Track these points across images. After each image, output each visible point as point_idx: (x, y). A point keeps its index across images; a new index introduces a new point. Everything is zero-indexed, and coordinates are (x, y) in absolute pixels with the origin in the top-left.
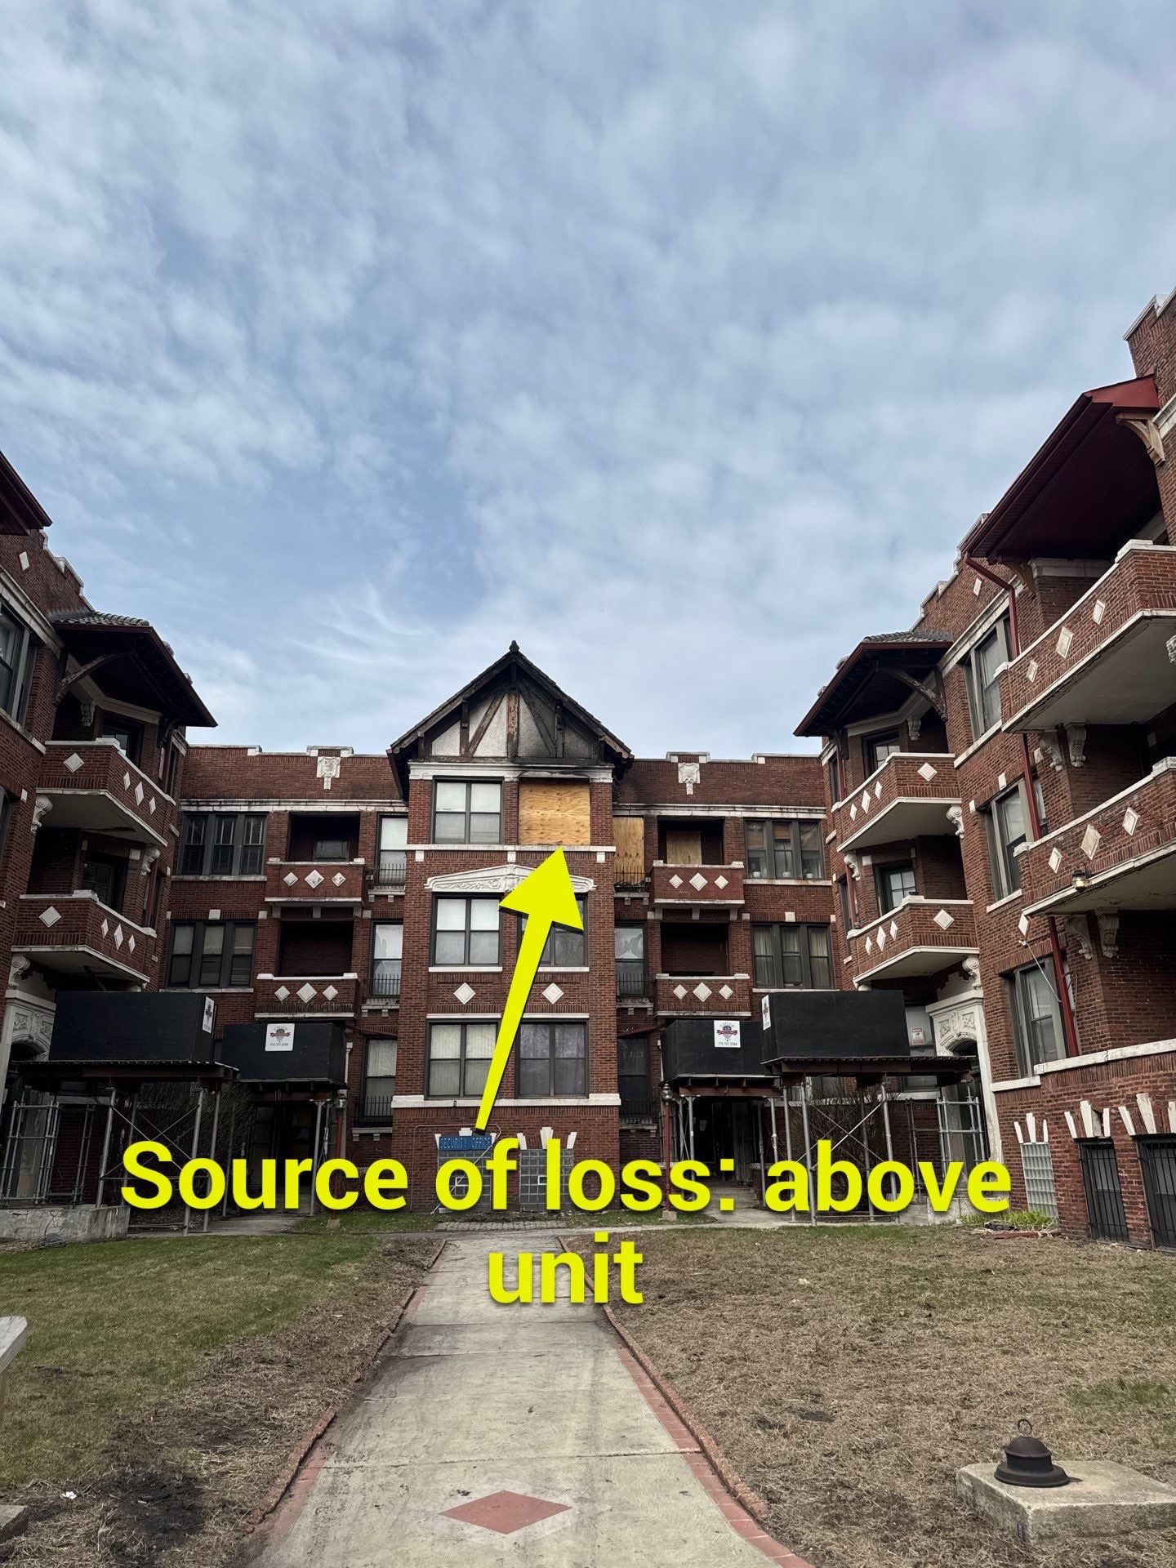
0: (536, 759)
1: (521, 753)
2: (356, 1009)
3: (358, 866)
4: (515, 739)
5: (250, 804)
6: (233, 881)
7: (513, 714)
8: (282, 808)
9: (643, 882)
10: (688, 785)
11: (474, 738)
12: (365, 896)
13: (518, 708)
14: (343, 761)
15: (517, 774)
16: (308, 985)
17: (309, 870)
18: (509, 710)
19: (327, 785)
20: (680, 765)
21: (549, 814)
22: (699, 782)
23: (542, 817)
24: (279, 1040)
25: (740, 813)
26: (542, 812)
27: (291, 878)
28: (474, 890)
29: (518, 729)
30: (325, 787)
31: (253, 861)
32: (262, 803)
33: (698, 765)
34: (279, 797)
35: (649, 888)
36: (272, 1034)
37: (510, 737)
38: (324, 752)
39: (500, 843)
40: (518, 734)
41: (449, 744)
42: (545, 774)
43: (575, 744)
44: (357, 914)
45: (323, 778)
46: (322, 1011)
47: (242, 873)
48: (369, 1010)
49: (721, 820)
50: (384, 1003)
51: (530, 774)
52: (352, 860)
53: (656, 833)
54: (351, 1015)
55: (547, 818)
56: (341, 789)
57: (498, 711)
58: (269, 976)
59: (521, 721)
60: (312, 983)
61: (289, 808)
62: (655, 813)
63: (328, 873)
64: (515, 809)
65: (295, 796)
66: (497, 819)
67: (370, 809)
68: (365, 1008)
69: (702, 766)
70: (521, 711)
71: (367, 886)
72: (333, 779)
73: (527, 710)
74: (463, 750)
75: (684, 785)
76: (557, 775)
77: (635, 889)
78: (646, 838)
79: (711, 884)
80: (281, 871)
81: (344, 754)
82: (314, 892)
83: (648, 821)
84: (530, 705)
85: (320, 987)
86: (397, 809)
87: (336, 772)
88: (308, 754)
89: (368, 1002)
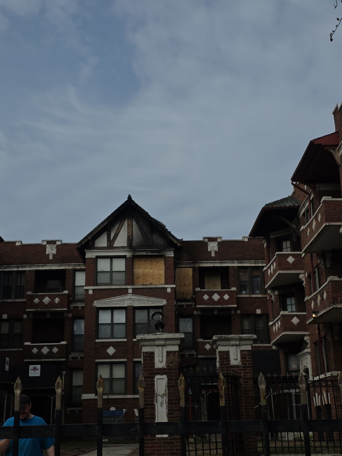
0: (141, 247)
1: (134, 245)
2: (67, 357)
3: (65, 294)
4: (131, 238)
5: (18, 267)
6: (12, 302)
7: (130, 227)
8: (32, 269)
9: (192, 297)
10: (212, 252)
11: (113, 238)
12: (68, 307)
13: (132, 224)
14: (58, 247)
15: (132, 254)
16: (45, 347)
17: (44, 297)
18: (128, 225)
19: (51, 258)
20: (209, 243)
21: (147, 271)
22: (217, 250)
23: (143, 272)
24: (35, 372)
25: (236, 264)
26: (143, 270)
27: (36, 300)
28: (114, 306)
29: (132, 234)
30: (50, 259)
31: (20, 293)
32: (23, 267)
33: (217, 243)
34: (30, 264)
35: (194, 300)
36: (32, 370)
37: (129, 237)
38: (49, 242)
39: (125, 285)
40: (132, 236)
41: (102, 242)
42: (144, 253)
43: (157, 239)
44: (66, 315)
45: (49, 254)
46: (52, 358)
47: (16, 298)
48: (72, 357)
49: (228, 267)
50: (79, 354)
51: (137, 254)
52: (62, 292)
53: (198, 275)
54: (64, 360)
55: (146, 272)
56: (57, 259)
57: (123, 226)
58: (29, 343)
59: (134, 230)
60: (47, 346)
61: (35, 269)
62: (197, 265)
63: (52, 298)
64: (131, 270)
65: (37, 263)
66: (124, 274)
67: (70, 268)
68: (70, 356)
69: (219, 243)
70: (133, 225)
71: (70, 302)
72: (54, 255)
73: (136, 225)
74: (108, 244)
75: (211, 252)
76: (150, 254)
77: (188, 301)
78: (193, 277)
79: (222, 298)
80: (32, 297)
81: (58, 243)
82: (47, 306)
83: (194, 269)
84: (137, 223)
85: (51, 348)
86: (82, 267)
87: (54, 252)
88: (42, 244)
89: (72, 354)
